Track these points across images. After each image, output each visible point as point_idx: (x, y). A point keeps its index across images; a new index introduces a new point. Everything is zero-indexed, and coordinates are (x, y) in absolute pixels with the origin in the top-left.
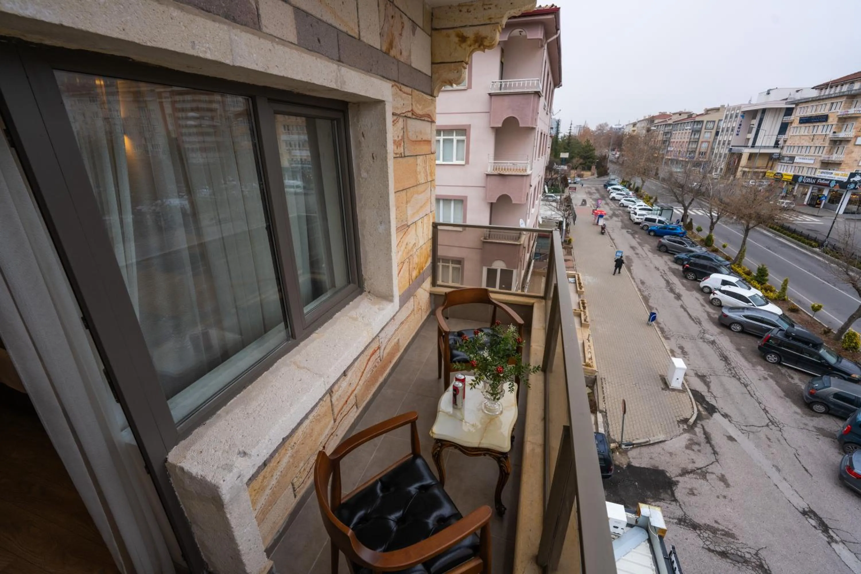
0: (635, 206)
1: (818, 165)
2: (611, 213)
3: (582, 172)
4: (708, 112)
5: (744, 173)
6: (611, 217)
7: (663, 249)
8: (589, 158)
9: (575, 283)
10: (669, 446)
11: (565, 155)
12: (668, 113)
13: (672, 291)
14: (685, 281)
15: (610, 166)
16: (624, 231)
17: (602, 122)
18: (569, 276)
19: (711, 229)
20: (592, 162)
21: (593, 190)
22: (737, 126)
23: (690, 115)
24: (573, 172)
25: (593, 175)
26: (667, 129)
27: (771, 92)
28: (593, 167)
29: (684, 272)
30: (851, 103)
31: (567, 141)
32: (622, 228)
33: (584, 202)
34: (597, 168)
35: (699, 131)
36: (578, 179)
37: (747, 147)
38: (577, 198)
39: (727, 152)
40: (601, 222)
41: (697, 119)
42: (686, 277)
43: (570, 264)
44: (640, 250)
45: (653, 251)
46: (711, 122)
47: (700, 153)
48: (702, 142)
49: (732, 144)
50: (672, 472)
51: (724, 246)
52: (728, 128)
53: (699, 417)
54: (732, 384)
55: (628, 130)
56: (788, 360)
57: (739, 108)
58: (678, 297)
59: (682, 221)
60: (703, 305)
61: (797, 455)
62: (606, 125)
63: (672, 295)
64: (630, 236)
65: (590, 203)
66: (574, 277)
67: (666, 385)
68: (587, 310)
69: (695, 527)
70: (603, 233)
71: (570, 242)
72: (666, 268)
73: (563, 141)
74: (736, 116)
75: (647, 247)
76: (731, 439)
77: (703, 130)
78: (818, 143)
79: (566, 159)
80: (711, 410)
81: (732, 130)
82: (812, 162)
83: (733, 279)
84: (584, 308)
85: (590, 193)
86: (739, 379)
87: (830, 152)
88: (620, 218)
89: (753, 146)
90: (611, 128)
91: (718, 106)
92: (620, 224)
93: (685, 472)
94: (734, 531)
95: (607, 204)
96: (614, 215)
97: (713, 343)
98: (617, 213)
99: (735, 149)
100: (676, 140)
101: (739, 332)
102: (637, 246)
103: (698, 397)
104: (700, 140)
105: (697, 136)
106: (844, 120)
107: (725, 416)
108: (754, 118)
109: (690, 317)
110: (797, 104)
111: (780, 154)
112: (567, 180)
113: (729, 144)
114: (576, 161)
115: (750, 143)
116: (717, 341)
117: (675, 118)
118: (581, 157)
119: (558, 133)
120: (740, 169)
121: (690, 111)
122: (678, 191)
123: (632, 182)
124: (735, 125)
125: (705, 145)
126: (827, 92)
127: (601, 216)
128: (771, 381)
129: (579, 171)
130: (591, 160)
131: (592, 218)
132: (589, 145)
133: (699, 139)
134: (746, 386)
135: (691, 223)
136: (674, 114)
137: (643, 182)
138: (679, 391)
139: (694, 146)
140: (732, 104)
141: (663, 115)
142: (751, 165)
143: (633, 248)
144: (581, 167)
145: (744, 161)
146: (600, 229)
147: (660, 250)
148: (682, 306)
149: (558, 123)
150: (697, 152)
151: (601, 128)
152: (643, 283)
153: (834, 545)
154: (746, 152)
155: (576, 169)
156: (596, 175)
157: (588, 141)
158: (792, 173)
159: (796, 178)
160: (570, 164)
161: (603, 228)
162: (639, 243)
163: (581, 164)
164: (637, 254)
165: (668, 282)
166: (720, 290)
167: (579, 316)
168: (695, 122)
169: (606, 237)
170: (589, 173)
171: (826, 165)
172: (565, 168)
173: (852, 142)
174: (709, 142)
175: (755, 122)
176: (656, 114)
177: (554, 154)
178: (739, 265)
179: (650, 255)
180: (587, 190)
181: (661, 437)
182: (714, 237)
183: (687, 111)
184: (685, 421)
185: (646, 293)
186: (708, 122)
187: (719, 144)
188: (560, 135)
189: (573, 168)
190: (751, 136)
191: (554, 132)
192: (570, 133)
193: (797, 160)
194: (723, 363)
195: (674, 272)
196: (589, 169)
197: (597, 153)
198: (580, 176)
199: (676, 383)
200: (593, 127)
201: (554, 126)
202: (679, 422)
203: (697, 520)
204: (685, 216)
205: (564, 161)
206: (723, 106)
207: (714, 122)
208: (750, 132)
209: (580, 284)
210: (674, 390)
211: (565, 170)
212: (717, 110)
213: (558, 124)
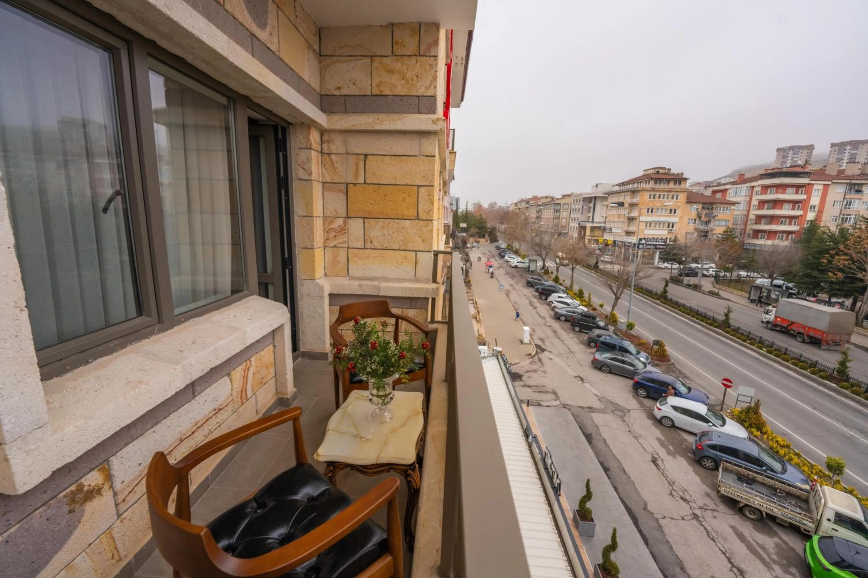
0: (515, 261)
1: (624, 234)
2: (498, 266)
3: (479, 239)
4: (564, 197)
5: (589, 240)
6: (498, 268)
7: (530, 284)
8: (482, 229)
9: (474, 303)
10: (522, 364)
11: (463, 225)
12: (539, 197)
13: (532, 305)
14: (540, 300)
15: (498, 234)
16: (507, 276)
17: (492, 201)
18: (469, 300)
19: (557, 271)
20: (486, 232)
21: (487, 252)
22: (581, 208)
23: (553, 199)
24: (472, 240)
25: (487, 241)
26: (538, 209)
27: (598, 185)
28: (487, 236)
29: (539, 295)
30: (634, 195)
31: (465, 215)
32: (506, 274)
33: (479, 259)
34: (489, 236)
35: (558, 211)
36: (475, 244)
37: (589, 222)
38: (474, 255)
39: (577, 225)
40: (491, 270)
41: (557, 202)
42: (541, 299)
43: (469, 294)
44: (516, 286)
45: (524, 287)
46: (566, 204)
47: (561, 226)
48: (562, 218)
49: (580, 220)
50: (521, 372)
51: (564, 281)
52: (576, 209)
53: (537, 353)
54: (556, 341)
55: (511, 209)
56: (584, 329)
57: (580, 195)
58: (535, 308)
59: (543, 268)
60: (548, 311)
61: (578, 362)
62: (495, 203)
63: (532, 308)
64: (510, 279)
65: (484, 260)
66: (473, 300)
67: (522, 342)
68: (480, 314)
69: (529, 387)
70: (492, 277)
71: (469, 281)
72: (530, 295)
73: (462, 214)
74: (580, 201)
75: (520, 285)
76: (551, 359)
77: (562, 210)
78: (622, 220)
79: (464, 228)
80: (543, 350)
81: (579, 210)
82: (620, 231)
83: (564, 295)
84: (479, 313)
85: (484, 254)
86: (560, 339)
87: (629, 225)
88: (504, 269)
89: (592, 222)
90: (500, 206)
91: (570, 193)
92: (504, 272)
93: (527, 372)
94: (544, 384)
95: (496, 260)
96: (500, 267)
97: (550, 326)
98: (503, 266)
99: (582, 224)
100: (545, 217)
101: (564, 321)
102: (515, 284)
103: (537, 346)
104: (561, 217)
105: (558, 214)
106: (632, 205)
107: (550, 352)
108: (590, 202)
109: (540, 316)
110: (609, 195)
111: (604, 227)
112: (467, 244)
113: (578, 220)
114: (473, 230)
115: (591, 220)
116: (552, 325)
117: (544, 201)
118: (477, 227)
119: (457, 208)
120: (586, 237)
121: (553, 196)
122: (537, 249)
123: (514, 246)
124: (580, 206)
125: (564, 221)
126: (623, 188)
127: (491, 267)
128: (575, 339)
129: (476, 238)
130: (484, 230)
131: (485, 269)
132: (481, 219)
133: (559, 216)
134: (562, 341)
135: (548, 269)
136: (543, 197)
137: (520, 245)
138: (528, 344)
139: (557, 221)
140: (579, 192)
141: (535, 198)
142: (593, 235)
143: (511, 285)
144: (477, 235)
145: (588, 232)
146: (490, 275)
147: (528, 286)
148: (537, 312)
149: (457, 200)
150: (560, 226)
151: (492, 205)
152: (515, 302)
153: (584, 384)
154: (589, 225)
155: (474, 236)
156: (489, 241)
157: (481, 215)
158: (612, 239)
159: (614, 242)
160: (469, 233)
161: (492, 273)
162: (515, 283)
163: (477, 233)
164: (514, 288)
165: (530, 302)
166: (556, 301)
167: (476, 318)
168: (555, 204)
169: (494, 280)
170: (484, 240)
171: (629, 233)
172: (465, 234)
173: (638, 220)
174: (566, 218)
175: (591, 205)
176: (531, 197)
177: (455, 225)
178: (572, 291)
179: (522, 288)
180: (482, 252)
181: (518, 361)
182: (559, 276)
183: (551, 195)
184: (530, 354)
185: (517, 307)
186: (564, 204)
187: (572, 220)
188: (460, 210)
189: (471, 236)
190: (590, 215)
191: (454, 208)
192: (467, 208)
193: (613, 230)
194: (553, 334)
195: (535, 297)
196: (484, 237)
197: (488, 225)
198: (477, 242)
199: (526, 340)
200: (485, 205)
201: (454, 203)
202: (527, 355)
203: (530, 385)
204: (544, 266)
205: (464, 230)
206: (573, 193)
207: (568, 204)
208: (589, 212)
209: (476, 303)
210: (525, 344)
211: (464, 236)
212: (569, 196)
213: (457, 202)
